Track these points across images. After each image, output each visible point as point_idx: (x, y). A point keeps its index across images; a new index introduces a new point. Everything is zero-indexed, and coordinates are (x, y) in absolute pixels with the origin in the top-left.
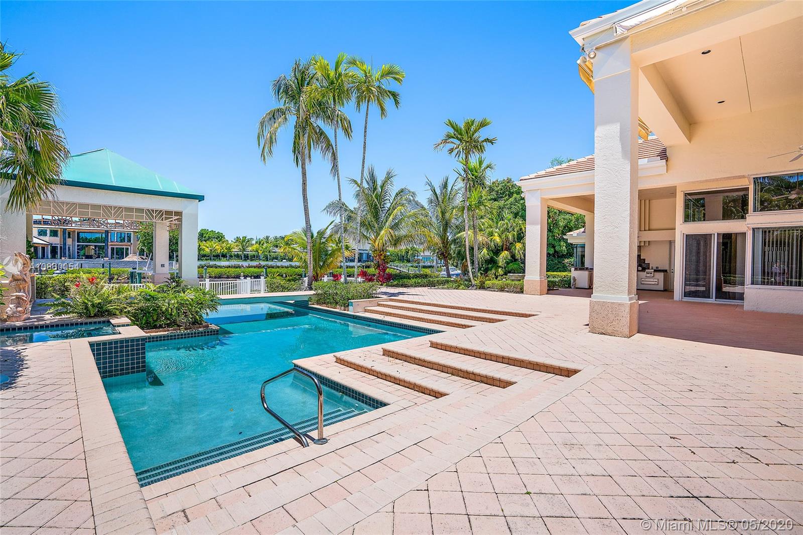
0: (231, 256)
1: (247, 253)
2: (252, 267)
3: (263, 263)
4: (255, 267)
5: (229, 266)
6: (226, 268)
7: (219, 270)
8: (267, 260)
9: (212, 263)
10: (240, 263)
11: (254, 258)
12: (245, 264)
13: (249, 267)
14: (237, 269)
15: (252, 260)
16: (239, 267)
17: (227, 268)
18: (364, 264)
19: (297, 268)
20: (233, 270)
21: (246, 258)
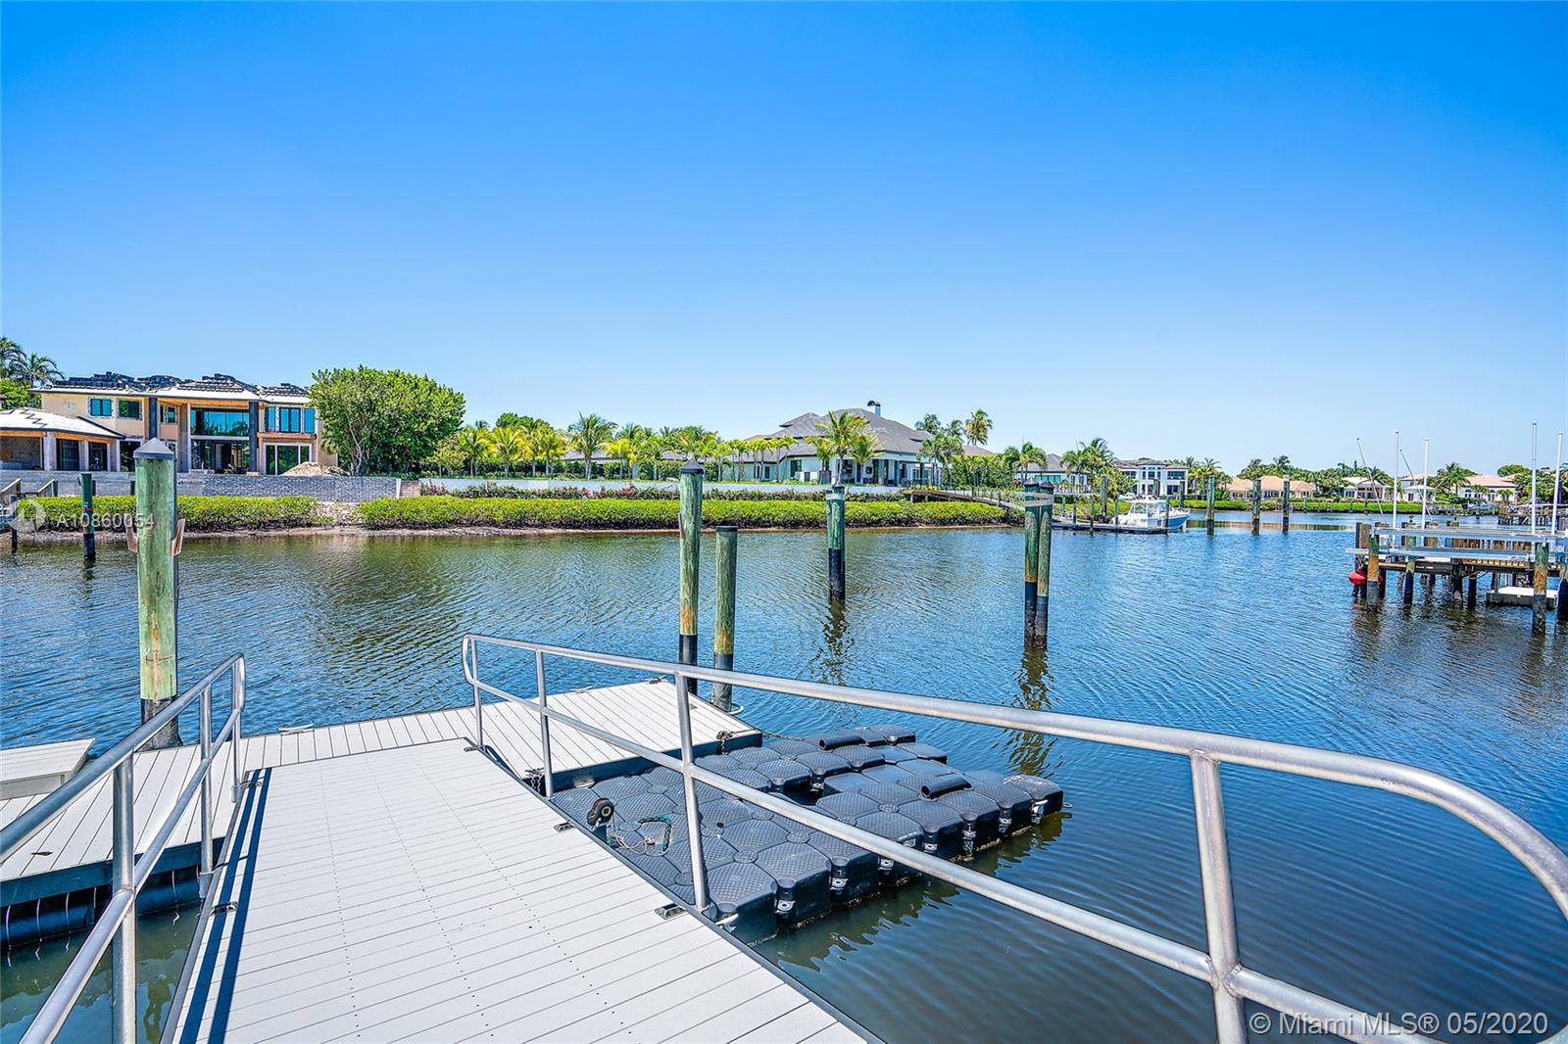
0: (559, 470)
1: (599, 462)
2: (610, 495)
3: (642, 485)
4: (619, 496)
5: (550, 494)
6: (539, 499)
7: (519, 501)
8: (652, 479)
9: (502, 484)
10: (578, 484)
11: (615, 473)
12: (594, 486)
13: (603, 495)
14: (568, 502)
15: (611, 477)
16: (575, 495)
17: (543, 496)
18: (910, 491)
19: (732, 499)
20: (559, 502)
21: (598, 472)
